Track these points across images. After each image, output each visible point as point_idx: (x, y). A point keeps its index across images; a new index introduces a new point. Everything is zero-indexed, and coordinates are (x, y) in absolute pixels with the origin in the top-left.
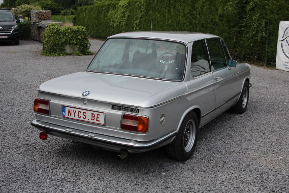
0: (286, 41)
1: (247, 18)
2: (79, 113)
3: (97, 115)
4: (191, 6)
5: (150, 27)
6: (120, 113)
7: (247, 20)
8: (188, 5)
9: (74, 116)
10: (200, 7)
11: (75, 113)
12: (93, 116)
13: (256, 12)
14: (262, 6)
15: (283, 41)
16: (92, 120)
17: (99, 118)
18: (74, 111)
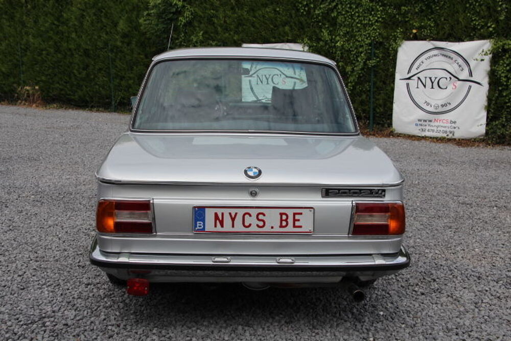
0: (417, 78)
1: (180, 39)
2: (247, 216)
3: (295, 214)
4: (53, 15)
6: (347, 203)
8: (46, 15)
9: (233, 226)
10: (76, 18)
11: (233, 219)
12: (284, 217)
13: (198, 29)
14: (206, 18)
16: (281, 226)
17: (299, 220)
18: (230, 214)
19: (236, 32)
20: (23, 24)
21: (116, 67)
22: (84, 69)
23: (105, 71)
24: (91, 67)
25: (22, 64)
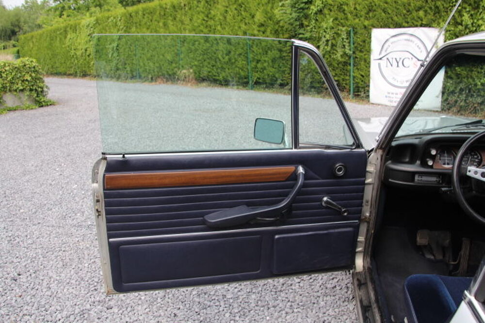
1: (311, 26)
4: (203, 13)
5: (134, 52)
7: (312, 28)
8: (199, 13)
10: (221, 14)
13: (328, 16)
14: (336, 7)
15: (381, 59)
19: (366, 18)
20: (182, 22)
21: (253, 51)
22: (227, 55)
23: (244, 56)
24: (232, 53)
25: (181, 53)
